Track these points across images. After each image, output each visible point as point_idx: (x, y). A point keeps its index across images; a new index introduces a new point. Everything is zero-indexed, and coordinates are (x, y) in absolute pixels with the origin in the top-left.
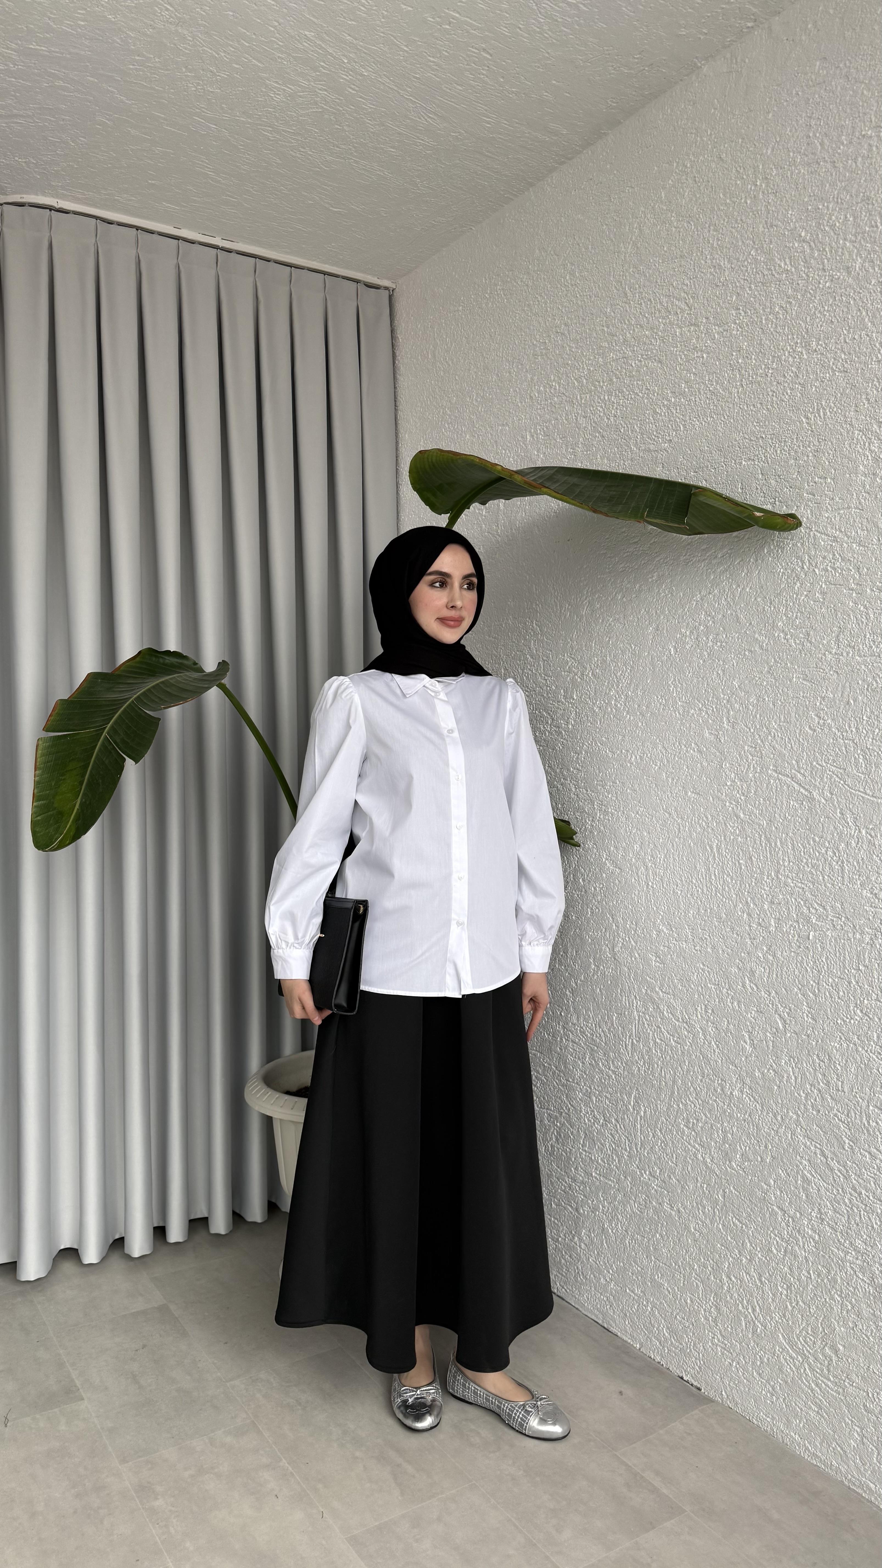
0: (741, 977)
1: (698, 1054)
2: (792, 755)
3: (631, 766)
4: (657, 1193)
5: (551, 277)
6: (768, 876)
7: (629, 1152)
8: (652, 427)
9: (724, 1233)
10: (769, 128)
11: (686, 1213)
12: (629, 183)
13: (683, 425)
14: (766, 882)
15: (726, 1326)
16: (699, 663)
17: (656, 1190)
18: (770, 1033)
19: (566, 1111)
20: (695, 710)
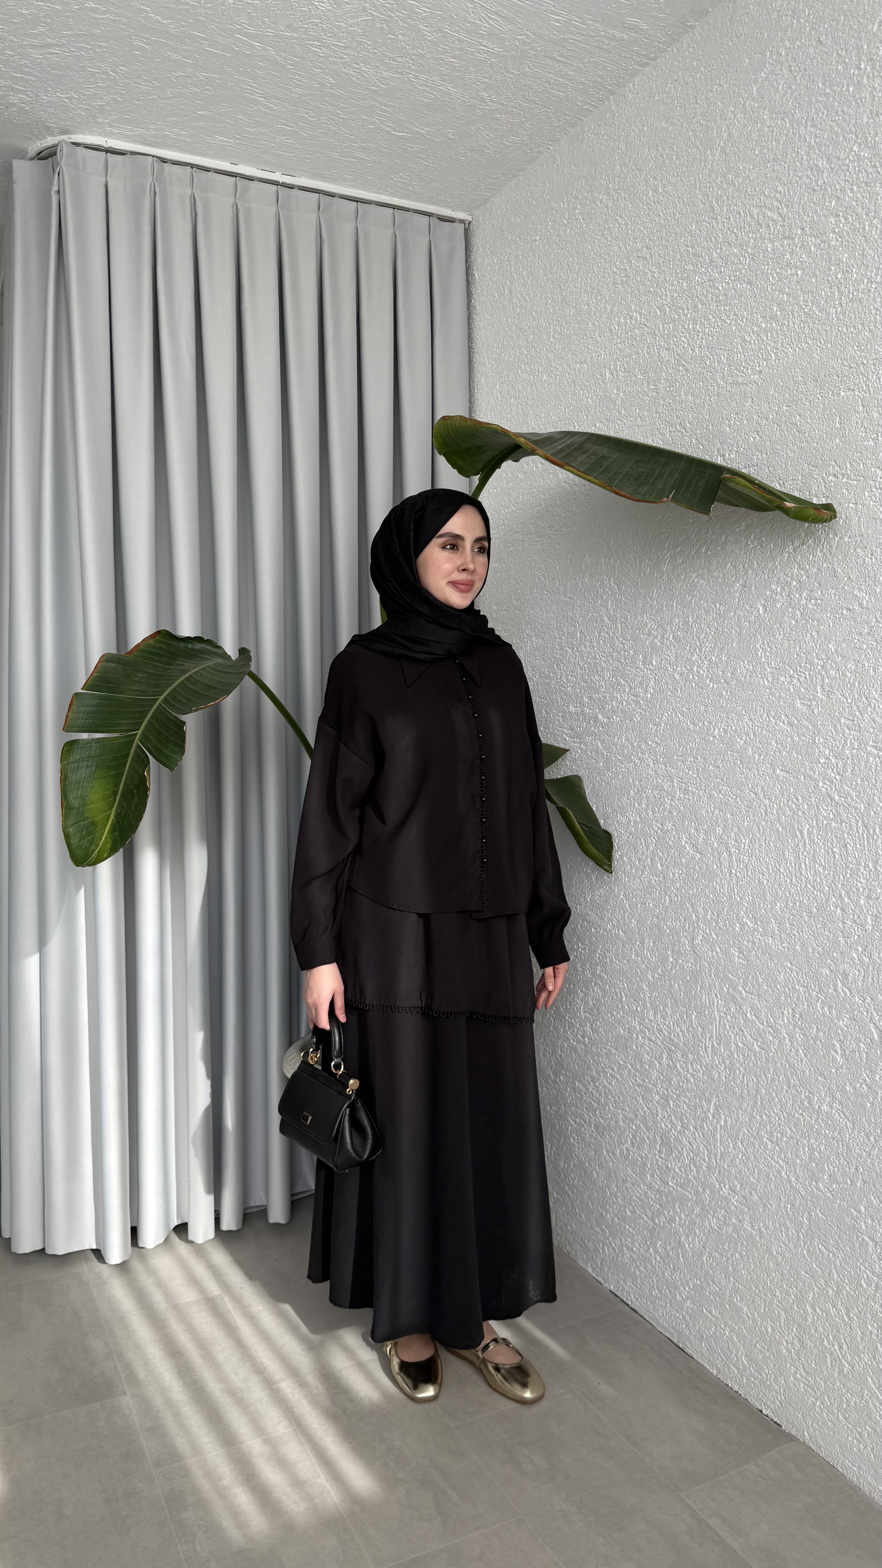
0: (832, 979)
1: (784, 1062)
3: (714, 740)
4: (737, 1209)
5: (632, 195)
6: (865, 867)
7: (708, 1163)
8: (741, 357)
9: (809, 1260)
11: (769, 1234)
14: (862, 873)
15: (809, 1361)
16: (790, 623)
17: (735, 1206)
18: (863, 1043)
19: (642, 1113)
20: (786, 677)
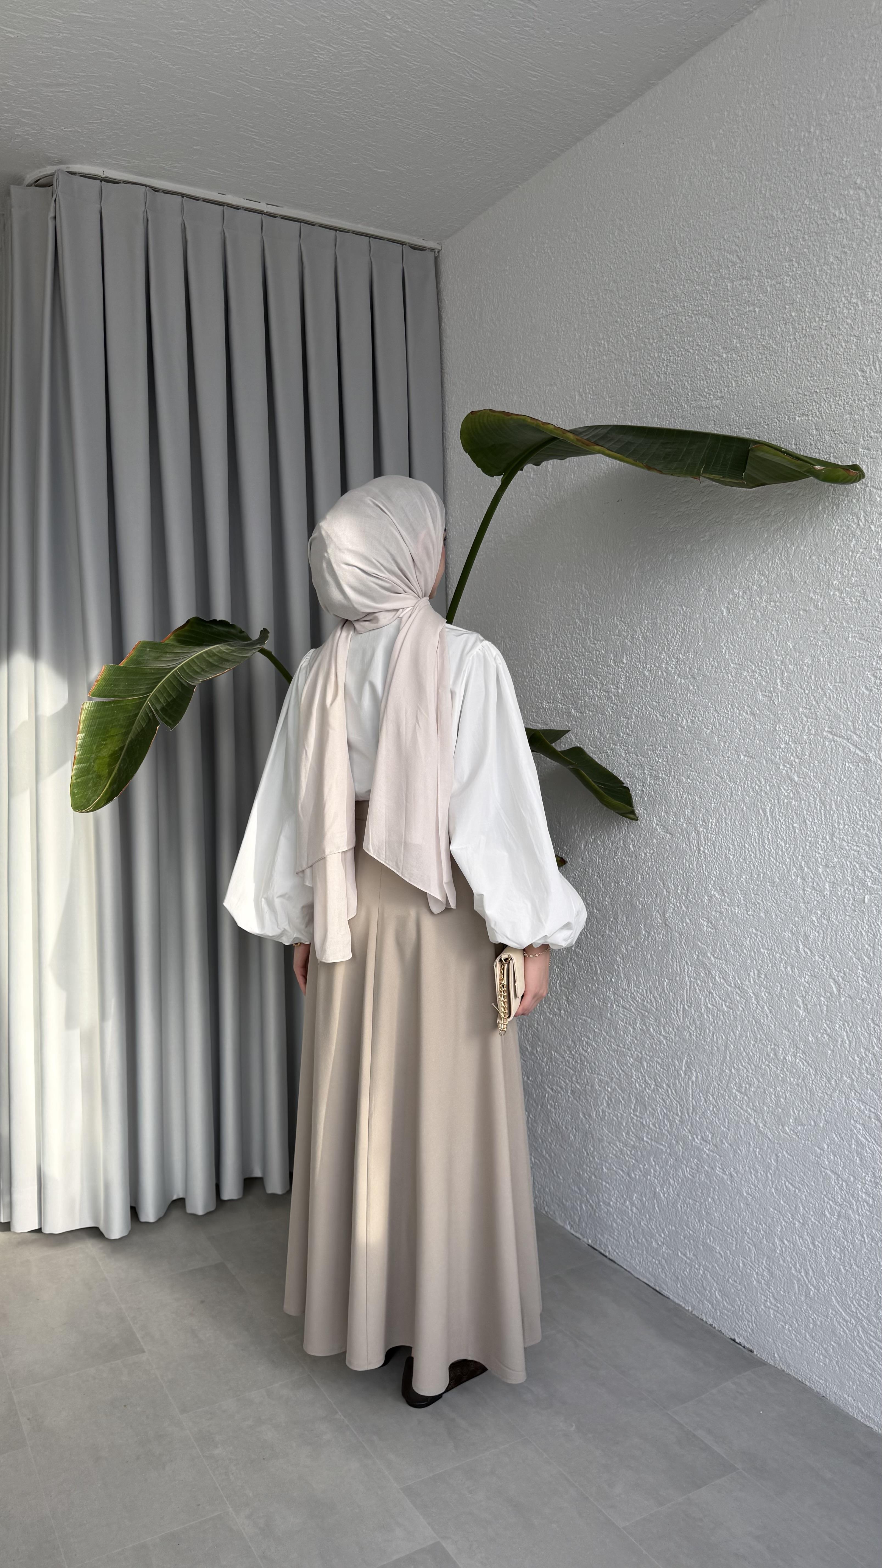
0: (795, 941)
1: (751, 1019)
2: (848, 716)
3: (682, 730)
4: (709, 1157)
5: (599, 234)
6: (823, 839)
7: (681, 1117)
8: (704, 384)
10: (823, 73)
11: (739, 1178)
12: (679, 134)
13: (736, 381)
14: (820, 845)
15: (778, 1289)
16: (752, 624)
17: (708, 1155)
18: (824, 997)
19: (617, 1076)
20: (748, 672)
